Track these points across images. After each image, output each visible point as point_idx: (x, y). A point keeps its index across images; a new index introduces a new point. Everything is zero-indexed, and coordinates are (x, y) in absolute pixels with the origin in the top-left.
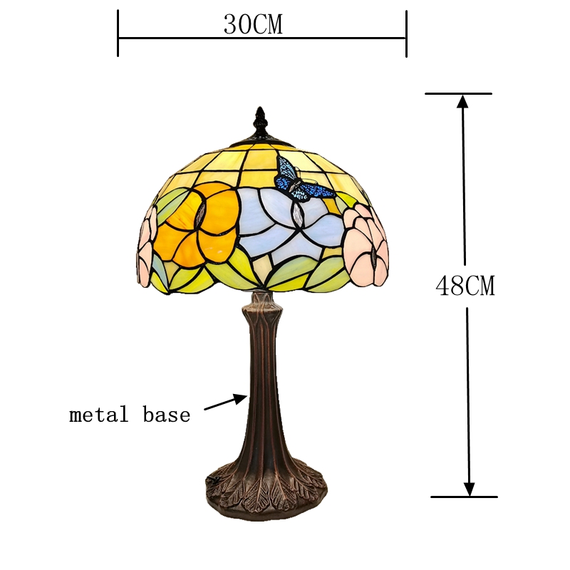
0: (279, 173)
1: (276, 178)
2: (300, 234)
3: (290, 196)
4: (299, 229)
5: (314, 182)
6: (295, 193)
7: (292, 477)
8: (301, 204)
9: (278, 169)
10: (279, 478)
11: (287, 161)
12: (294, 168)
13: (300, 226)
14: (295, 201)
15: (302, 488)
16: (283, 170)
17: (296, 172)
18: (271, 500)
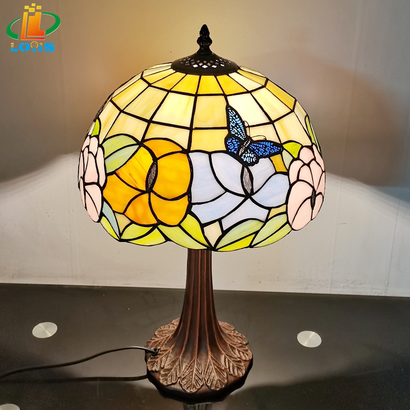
0: (229, 131)
1: (226, 139)
2: (249, 199)
3: (241, 161)
4: (248, 195)
5: (262, 138)
6: (245, 156)
7: (222, 354)
8: (250, 168)
9: (228, 128)
10: (212, 357)
11: (237, 113)
12: (243, 122)
13: (249, 192)
14: (245, 165)
15: (231, 365)
16: (233, 127)
17: (245, 127)
18: (205, 380)
